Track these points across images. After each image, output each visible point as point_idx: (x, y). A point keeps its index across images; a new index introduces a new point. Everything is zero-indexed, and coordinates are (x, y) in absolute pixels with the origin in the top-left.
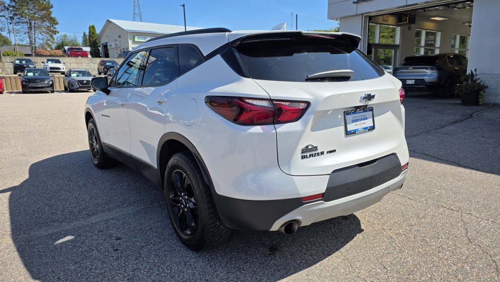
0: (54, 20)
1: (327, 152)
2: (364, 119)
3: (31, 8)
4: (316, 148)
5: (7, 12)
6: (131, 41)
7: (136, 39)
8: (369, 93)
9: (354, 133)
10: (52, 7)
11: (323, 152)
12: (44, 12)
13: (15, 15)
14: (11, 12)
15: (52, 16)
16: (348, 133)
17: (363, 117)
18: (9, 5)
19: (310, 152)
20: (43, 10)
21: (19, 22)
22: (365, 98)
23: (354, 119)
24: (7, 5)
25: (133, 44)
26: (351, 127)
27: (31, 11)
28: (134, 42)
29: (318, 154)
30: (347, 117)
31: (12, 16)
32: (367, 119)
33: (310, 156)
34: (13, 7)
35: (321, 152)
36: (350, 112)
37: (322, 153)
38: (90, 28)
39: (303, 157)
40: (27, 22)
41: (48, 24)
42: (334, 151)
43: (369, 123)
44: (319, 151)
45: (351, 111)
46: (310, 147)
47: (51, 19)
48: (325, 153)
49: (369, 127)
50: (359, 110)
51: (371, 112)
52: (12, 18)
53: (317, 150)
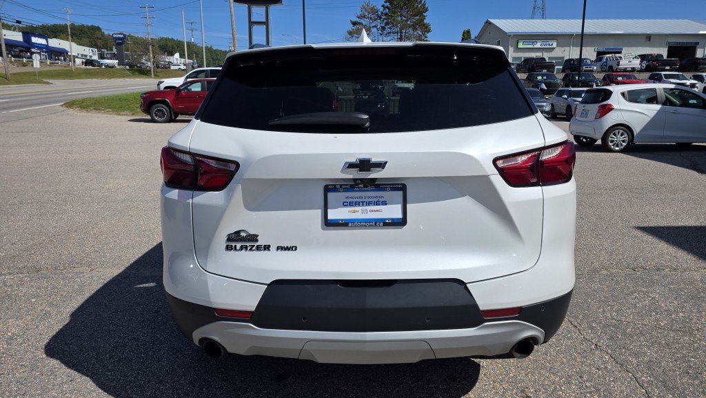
0: (426, 27)
1: (278, 248)
2: (378, 204)
3: (405, 14)
4: (254, 238)
5: (379, 21)
6: (512, 48)
7: (521, 45)
9: (343, 224)
10: (427, 10)
11: (269, 246)
12: (417, 18)
13: (387, 24)
14: (383, 21)
15: (426, 21)
16: (328, 224)
17: (376, 200)
18: (382, 13)
19: (242, 240)
20: (416, 15)
21: (390, 33)
22: (351, 166)
23: (349, 200)
24: (380, 13)
25: (514, 52)
26: (333, 214)
27: (404, 18)
28: (517, 49)
29: (258, 248)
30: (330, 195)
31: (383, 25)
32: (385, 203)
33: (242, 248)
34: (386, 14)
35: (265, 246)
36: (338, 187)
37: (267, 248)
38: (464, 33)
39: (229, 248)
40: (397, 33)
41: (420, 33)
42: (294, 248)
43: (394, 211)
44: (261, 242)
45: (341, 185)
46: (243, 234)
47: (424, 25)
48: (273, 248)
49: (389, 219)
50: (361, 186)
51: (401, 193)
52: (383, 28)
53: (257, 241)
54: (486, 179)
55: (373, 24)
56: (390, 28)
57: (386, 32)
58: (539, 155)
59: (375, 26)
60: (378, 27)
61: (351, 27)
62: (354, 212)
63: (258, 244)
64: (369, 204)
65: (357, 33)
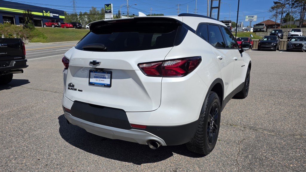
2: (103, 78)
8: (94, 60)
9: (94, 84)
16: (91, 84)
17: (103, 76)
19: (71, 86)
22: (91, 63)
23: (96, 76)
26: (93, 80)
29: (74, 90)
32: (105, 78)
33: (71, 89)
36: (93, 70)
37: (76, 90)
39: (69, 88)
42: (82, 91)
43: (107, 81)
44: (75, 88)
46: (71, 84)
48: (77, 90)
49: (106, 84)
50: (99, 71)
51: (110, 75)
52: (293, 4)
53: (74, 87)
54: (133, 72)
55: (287, 3)
56: (298, 4)
57: (294, 6)
58: (162, 64)
59: (288, 3)
60: (290, 4)
61: (273, 5)
62: (97, 80)
63: (74, 88)
64: (101, 78)
65: (276, 8)
